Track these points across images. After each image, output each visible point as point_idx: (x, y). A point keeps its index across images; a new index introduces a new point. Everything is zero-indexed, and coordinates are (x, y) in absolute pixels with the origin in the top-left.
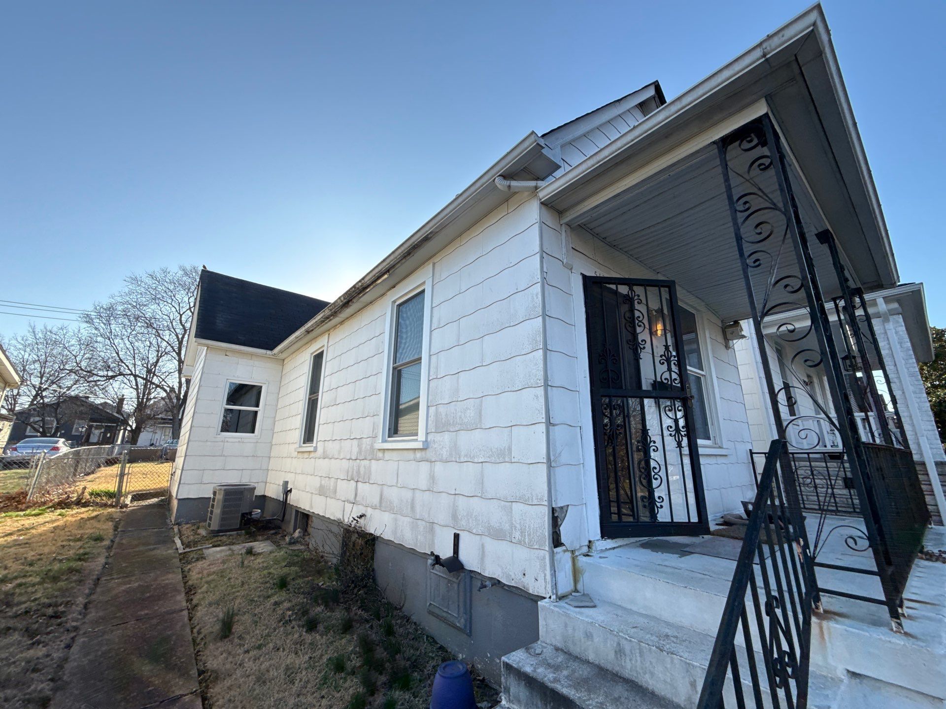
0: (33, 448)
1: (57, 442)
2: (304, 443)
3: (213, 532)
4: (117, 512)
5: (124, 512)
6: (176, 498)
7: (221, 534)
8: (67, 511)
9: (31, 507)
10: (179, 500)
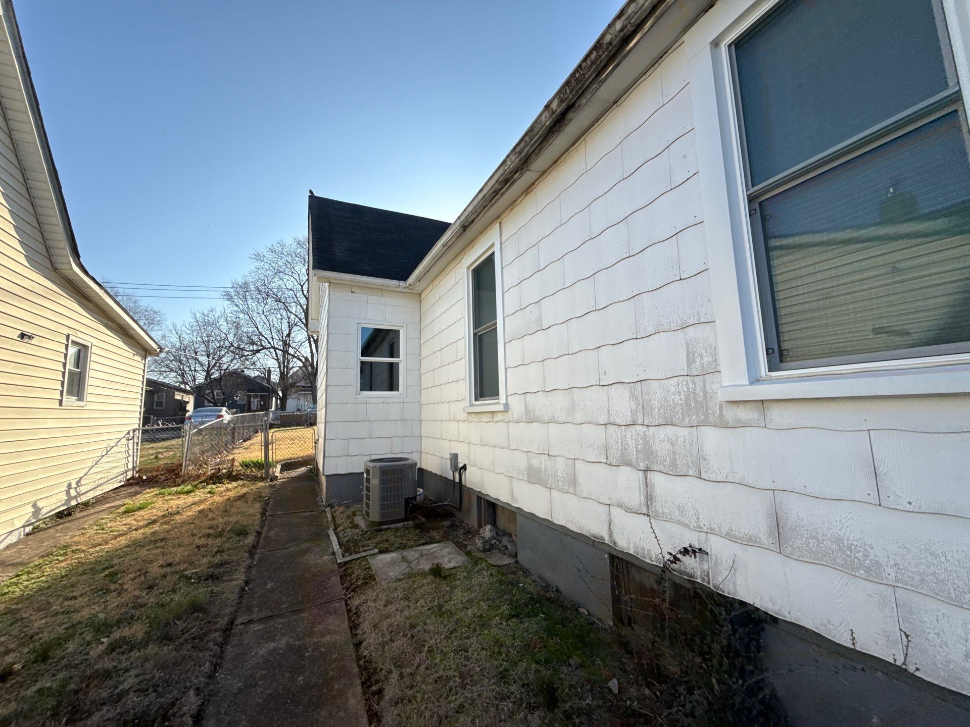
0: (202, 417)
1: (220, 411)
2: (476, 400)
3: (373, 524)
4: (265, 487)
5: (274, 486)
6: (323, 475)
7: (384, 527)
8: (218, 487)
9: (187, 481)
10: (327, 476)
